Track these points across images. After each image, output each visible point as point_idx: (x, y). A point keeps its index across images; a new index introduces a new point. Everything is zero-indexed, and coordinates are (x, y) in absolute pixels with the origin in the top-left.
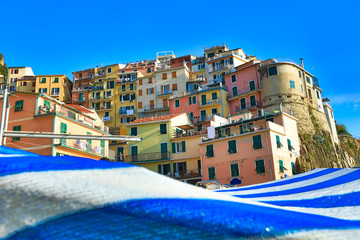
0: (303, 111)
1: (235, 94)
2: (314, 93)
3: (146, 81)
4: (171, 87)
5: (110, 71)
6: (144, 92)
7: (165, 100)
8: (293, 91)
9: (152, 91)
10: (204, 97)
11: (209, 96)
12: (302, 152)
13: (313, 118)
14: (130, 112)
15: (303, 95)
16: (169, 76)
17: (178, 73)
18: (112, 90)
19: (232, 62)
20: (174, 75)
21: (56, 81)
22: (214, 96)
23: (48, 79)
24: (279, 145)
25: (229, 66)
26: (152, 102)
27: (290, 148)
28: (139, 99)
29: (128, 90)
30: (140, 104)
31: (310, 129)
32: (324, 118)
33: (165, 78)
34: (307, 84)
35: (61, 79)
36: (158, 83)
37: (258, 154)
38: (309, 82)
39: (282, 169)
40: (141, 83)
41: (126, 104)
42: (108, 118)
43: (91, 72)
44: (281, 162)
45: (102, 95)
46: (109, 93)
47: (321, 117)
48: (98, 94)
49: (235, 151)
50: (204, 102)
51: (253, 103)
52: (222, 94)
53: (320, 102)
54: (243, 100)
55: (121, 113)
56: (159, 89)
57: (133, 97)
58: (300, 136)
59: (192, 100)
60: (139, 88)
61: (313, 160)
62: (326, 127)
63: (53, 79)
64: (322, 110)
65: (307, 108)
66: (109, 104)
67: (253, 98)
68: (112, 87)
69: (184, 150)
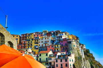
0: (76, 52)
1: (62, 46)
2: (79, 47)
3: (41, 39)
4: (47, 41)
5: (31, 35)
6: (41, 42)
7: (46, 45)
8: (74, 47)
9: (42, 42)
10: (55, 46)
11: (56, 46)
12: (75, 61)
13: (78, 53)
14: (37, 47)
15: (76, 48)
16: (47, 39)
17: (49, 38)
18: (33, 41)
19: (62, 38)
20: (48, 38)
21: (17, 36)
22: (58, 46)
23: (15, 36)
24: (70, 61)
25: (61, 38)
26: (42, 45)
27: (73, 61)
28: (39, 44)
29: (36, 41)
30: (39, 45)
31: (77, 56)
32: (81, 52)
33: (46, 39)
34: (78, 45)
35: (18, 36)
36: (44, 40)
37: (66, 63)
38: (78, 44)
39: (71, 66)
40: (40, 40)
41: (36, 45)
42: (32, 48)
43: (26, 34)
44: (70, 64)
45: (30, 42)
46: (32, 42)
47: (80, 52)
48: (29, 42)
49: (62, 62)
50: (55, 47)
51: (66, 49)
52: (59, 46)
53: (80, 49)
54: (64, 47)
55: (35, 47)
56: (44, 42)
57: (38, 43)
58: (75, 58)
59: (52, 46)
60: (39, 41)
61: (77, 63)
62: (81, 54)
63: (16, 36)
64: (81, 50)
65: (77, 51)
66: (32, 44)
67: (66, 47)
68: (33, 40)
69: (51, 60)
